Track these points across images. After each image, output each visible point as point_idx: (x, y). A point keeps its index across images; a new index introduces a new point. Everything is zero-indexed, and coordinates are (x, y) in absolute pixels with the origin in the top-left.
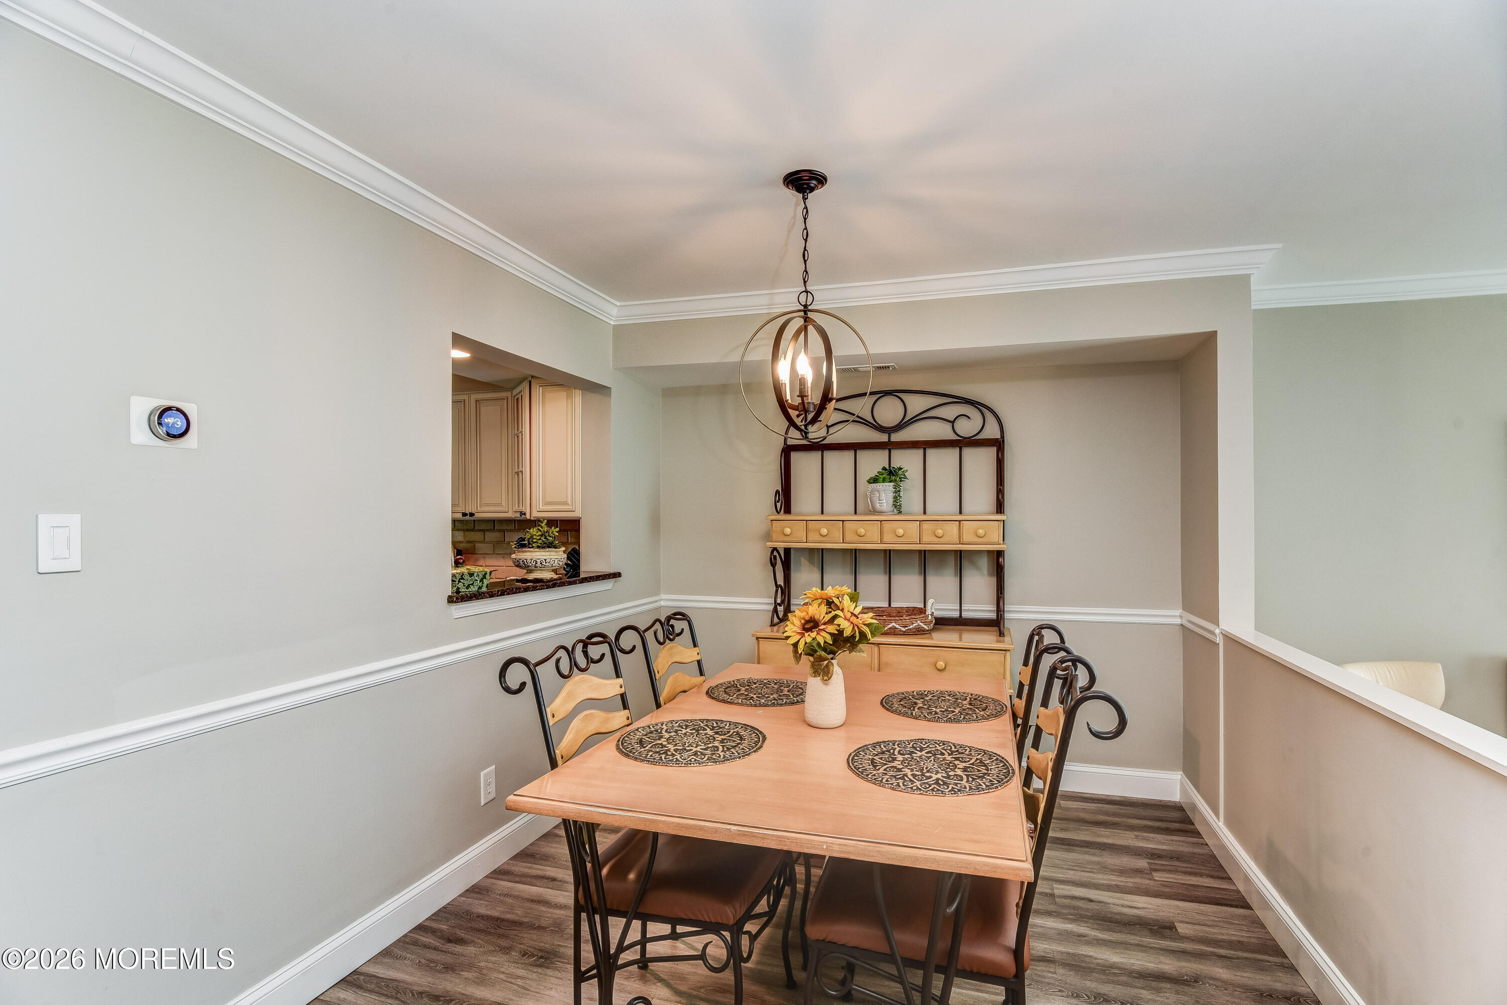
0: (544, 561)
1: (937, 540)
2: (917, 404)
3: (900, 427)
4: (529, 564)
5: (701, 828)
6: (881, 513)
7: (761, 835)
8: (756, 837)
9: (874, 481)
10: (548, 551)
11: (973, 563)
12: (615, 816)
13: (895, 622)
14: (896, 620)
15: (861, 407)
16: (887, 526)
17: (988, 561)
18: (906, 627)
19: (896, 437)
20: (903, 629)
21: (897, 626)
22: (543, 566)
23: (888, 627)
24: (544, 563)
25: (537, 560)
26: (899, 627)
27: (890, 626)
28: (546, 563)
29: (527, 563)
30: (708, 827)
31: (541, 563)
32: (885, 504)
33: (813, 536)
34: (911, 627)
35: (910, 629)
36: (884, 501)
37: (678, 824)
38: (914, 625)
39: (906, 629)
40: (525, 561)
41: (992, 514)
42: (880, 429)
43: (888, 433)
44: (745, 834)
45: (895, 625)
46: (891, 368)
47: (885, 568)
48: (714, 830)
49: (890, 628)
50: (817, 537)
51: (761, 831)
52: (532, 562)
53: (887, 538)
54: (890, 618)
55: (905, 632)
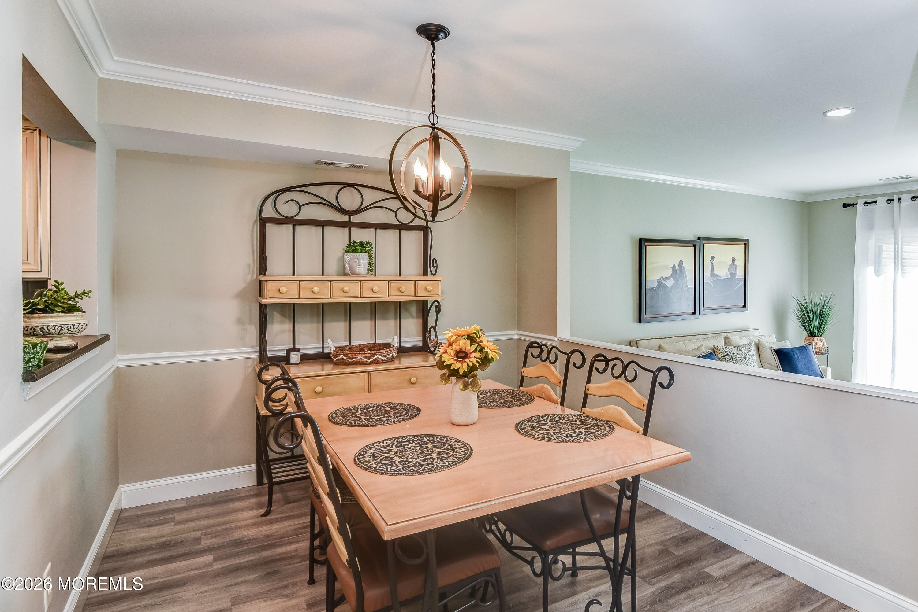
0: (72, 326)
1: (400, 294)
2: (370, 196)
3: (357, 212)
4: (51, 331)
5: (543, 493)
6: (358, 275)
7: (578, 484)
8: (575, 486)
9: (353, 251)
10: (74, 316)
11: (407, 310)
12: (483, 508)
13: (379, 354)
14: (380, 353)
15: (328, 193)
16: (365, 284)
17: (416, 308)
18: (385, 357)
19: (356, 219)
20: (383, 359)
21: (380, 357)
22: (69, 332)
23: (374, 359)
24: (72, 329)
25: (64, 326)
26: (382, 358)
27: (375, 358)
28: (74, 328)
29: (49, 330)
30: (547, 491)
31: (68, 330)
32: (363, 268)
33: (304, 294)
34: (389, 356)
35: (388, 358)
36: (362, 266)
37: (528, 496)
38: (391, 355)
39: (385, 358)
40: (45, 328)
41: (419, 276)
42: (343, 211)
43: (350, 215)
44: (569, 487)
45: (379, 356)
46: (363, 168)
47: (345, 315)
48: (551, 491)
49: (375, 359)
50: (308, 294)
51: (577, 481)
52: (56, 329)
53: (365, 294)
54: (375, 352)
55: (384, 360)
